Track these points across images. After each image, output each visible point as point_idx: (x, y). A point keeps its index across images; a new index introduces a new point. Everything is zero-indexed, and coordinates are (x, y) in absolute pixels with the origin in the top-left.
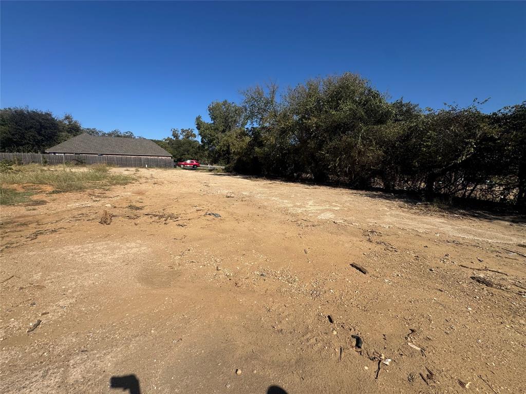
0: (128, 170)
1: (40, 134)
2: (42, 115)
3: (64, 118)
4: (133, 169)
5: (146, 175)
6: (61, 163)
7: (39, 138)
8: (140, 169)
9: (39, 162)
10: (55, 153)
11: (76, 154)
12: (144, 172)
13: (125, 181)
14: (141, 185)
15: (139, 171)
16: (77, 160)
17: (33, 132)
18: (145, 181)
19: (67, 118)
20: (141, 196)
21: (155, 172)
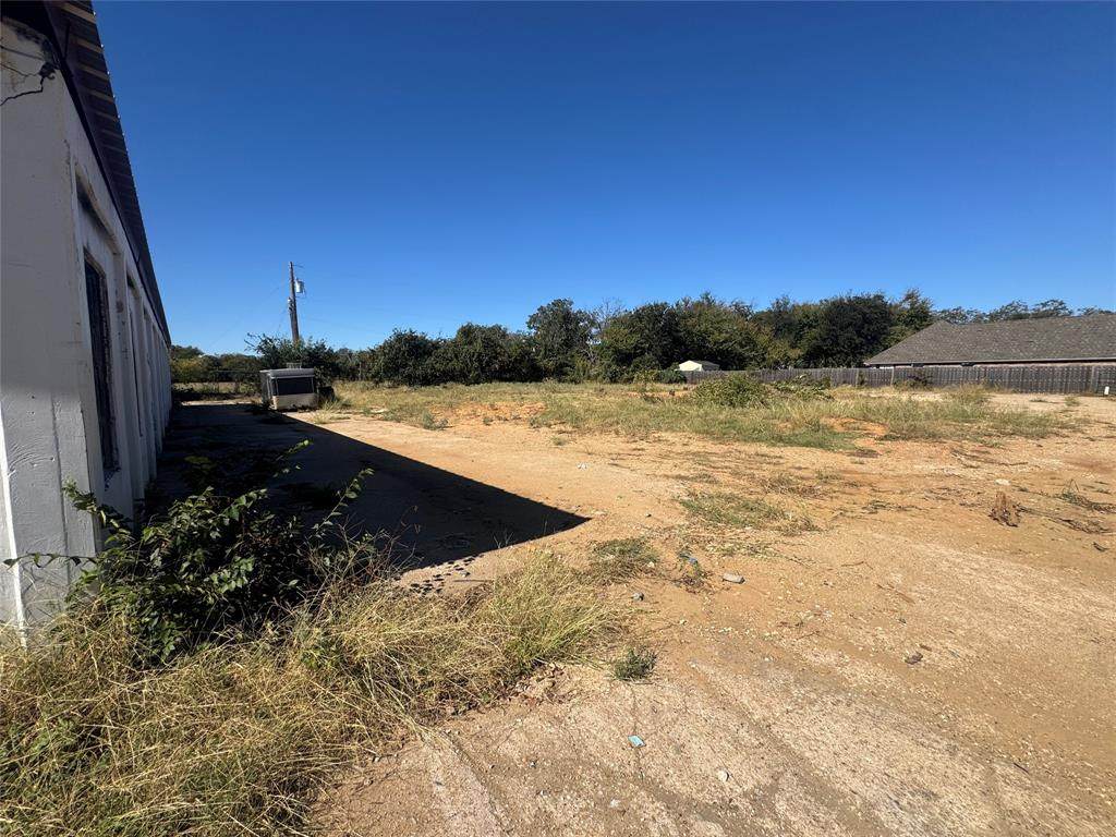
0: (1041, 401)
3: (903, 297)
4: (1059, 398)
5: (1104, 416)
6: (888, 384)
7: (858, 341)
9: (852, 383)
10: (878, 366)
11: (915, 365)
12: (1100, 407)
13: (1040, 429)
14: (1093, 444)
16: (916, 379)
18: (1106, 433)
19: (909, 297)
20: (1098, 475)
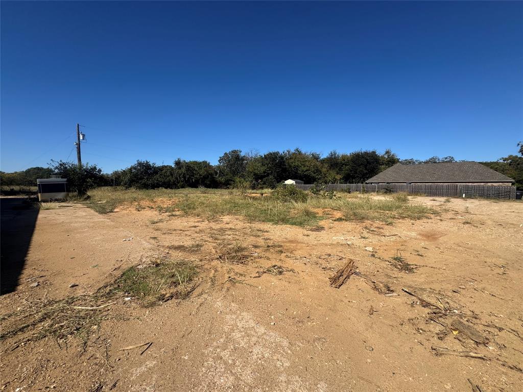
0: (434, 200)
1: (366, 169)
2: (369, 153)
3: (384, 153)
4: (443, 199)
5: (457, 208)
6: (374, 191)
7: (365, 171)
8: (452, 200)
9: (360, 191)
10: (372, 183)
11: (387, 183)
12: (458, 204)
14: (441, 223)
15: (449, 202)
16: (387, 189)
17: (362, 168)
18: (452, 216)
19: (387, 152)
20: (427, 243)
21: (474, 205)
